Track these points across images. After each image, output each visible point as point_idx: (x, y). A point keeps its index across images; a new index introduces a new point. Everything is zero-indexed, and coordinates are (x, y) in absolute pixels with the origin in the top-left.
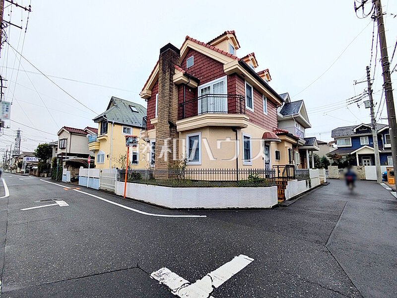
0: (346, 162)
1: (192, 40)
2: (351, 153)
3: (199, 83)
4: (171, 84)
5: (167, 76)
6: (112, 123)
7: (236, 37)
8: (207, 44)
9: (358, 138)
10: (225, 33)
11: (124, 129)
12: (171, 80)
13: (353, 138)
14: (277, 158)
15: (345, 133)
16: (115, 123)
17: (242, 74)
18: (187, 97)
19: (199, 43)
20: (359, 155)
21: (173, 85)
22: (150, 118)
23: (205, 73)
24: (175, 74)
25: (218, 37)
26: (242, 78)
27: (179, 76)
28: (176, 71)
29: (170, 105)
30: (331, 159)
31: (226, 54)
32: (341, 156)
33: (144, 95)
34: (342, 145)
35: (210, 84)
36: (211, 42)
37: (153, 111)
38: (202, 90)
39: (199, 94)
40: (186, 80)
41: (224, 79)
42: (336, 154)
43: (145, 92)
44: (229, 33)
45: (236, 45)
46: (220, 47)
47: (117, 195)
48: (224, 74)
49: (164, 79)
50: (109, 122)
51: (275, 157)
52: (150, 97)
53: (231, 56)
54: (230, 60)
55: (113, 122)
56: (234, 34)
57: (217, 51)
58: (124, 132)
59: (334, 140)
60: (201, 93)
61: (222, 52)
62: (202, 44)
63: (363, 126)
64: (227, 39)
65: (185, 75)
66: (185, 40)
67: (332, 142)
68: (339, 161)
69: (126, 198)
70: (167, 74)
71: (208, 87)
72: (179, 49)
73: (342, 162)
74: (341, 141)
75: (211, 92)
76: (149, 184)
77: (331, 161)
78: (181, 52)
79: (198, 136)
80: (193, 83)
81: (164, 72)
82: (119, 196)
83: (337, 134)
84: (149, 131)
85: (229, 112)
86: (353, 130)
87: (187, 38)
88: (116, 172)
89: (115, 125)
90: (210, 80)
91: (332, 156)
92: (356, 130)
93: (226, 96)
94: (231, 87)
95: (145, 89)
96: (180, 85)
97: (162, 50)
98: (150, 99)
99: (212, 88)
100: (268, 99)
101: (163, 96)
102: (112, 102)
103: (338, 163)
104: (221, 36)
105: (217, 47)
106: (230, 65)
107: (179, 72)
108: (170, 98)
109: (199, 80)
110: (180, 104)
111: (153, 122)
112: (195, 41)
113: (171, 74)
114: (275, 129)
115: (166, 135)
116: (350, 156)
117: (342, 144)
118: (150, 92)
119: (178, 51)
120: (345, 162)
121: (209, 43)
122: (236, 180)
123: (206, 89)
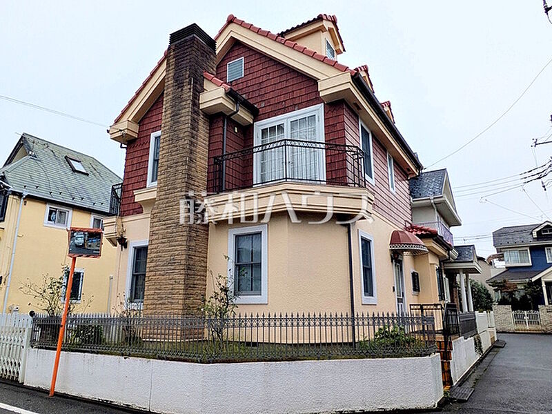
0: (524, 298)
1: (242, 24)
2: (533, 280)
3: (257, 115)
4: (195, 112)
5: (187, 92)
6: (20, 195)
7: (337, 29)
8: (279, 35)
9: (542, 248)
10: (320, 18)
11: (51, 212)
12: (195, 103)
13: (533, 249)
14: (415, 290)
15: (517, 238)
16: (30, 198)
17: (356, 104)
18: (229, 146)
19: (258, 32)
20: (547, 283)
21: (198, 115)
22: (130, 188)
23: (271, 95)
24: (203, 90)
25: (303, 24)
26: (356, 111)
27: (214, 95)
28: (207, 85)
29: (191, 160)
30: (496, 290)
31: (323, 60)
32: (515, 286)
33: (119, 134)
34: (515, 261)
35: (284, 119)
36: (288, 32)
37: (141, 172)
38: (264, 132)
39: (257, 141)
40: (229, 105)
41: (318, 110)
42: (505, 281)
43: (124, 125)
44: (327, 20)
45: (337, 44)
46: (309, 44)
47: (28, 388)
48: (317, 100)
49: (177, 99)
50: (14, 193)
51: (412, 288)
52: (136, 139)
53: (334, 65)
54: (332, 72)
55: (25, 194)
56: (334, 22)
57: (303, 51)
58: (49, 219)
59: (496, 253)
60: (260, 136)
61: (313, 55)
62: (267, 35)
63: (548, 226)
64: (321, 29)
65: (230, 94)
66: (225, 22)
67: (494, 257)
68: (511, 294)
69: (56, 394)
70: (186, 88)
71: (279, 126)
72: (213, 38)
73: (518, 296)
74: (513, 254)
75: (287, 134)
76: (130, 355)
77: (496, 296)
78: (217, 45)
79: (260, 233)
80: (244, 115)
81: (179, 84)
82: (33, 389)
83: (504, 239)
84: (126, 219)
85: (330, 181)
86: (532, 234)
87: (231, 20)
88: (28, 324)
89: (28, 202)
90: (285, 110)
91: (499, 285)
92: (537, 232)
93: (322, 146)
94: (333, 129)
95: (125, 118)
96: (215, 117)
97: (174, 37)
98: (133, 144)
99: (287, 128)
100: (395, 161)
101: (174, 138)
102: (23, 146)
103: (510, 300)
104: (309, 23)
105: (301, 44)
106: (331, 83)
107: (214, 87)
108: (191, 142)
109: (257, 110)
110: (215, 158)
111: (140, 197)
112: (250, 27)
113: (195, 89)
114: (408, 225)
115: (180, 229)
116: (530, 284)
117: (514, 259)
118: (135, 128)
119: (212, 43)
120: (523, 296)
121: (282, 34)
122: (351, 341)
123: (273, 129)
